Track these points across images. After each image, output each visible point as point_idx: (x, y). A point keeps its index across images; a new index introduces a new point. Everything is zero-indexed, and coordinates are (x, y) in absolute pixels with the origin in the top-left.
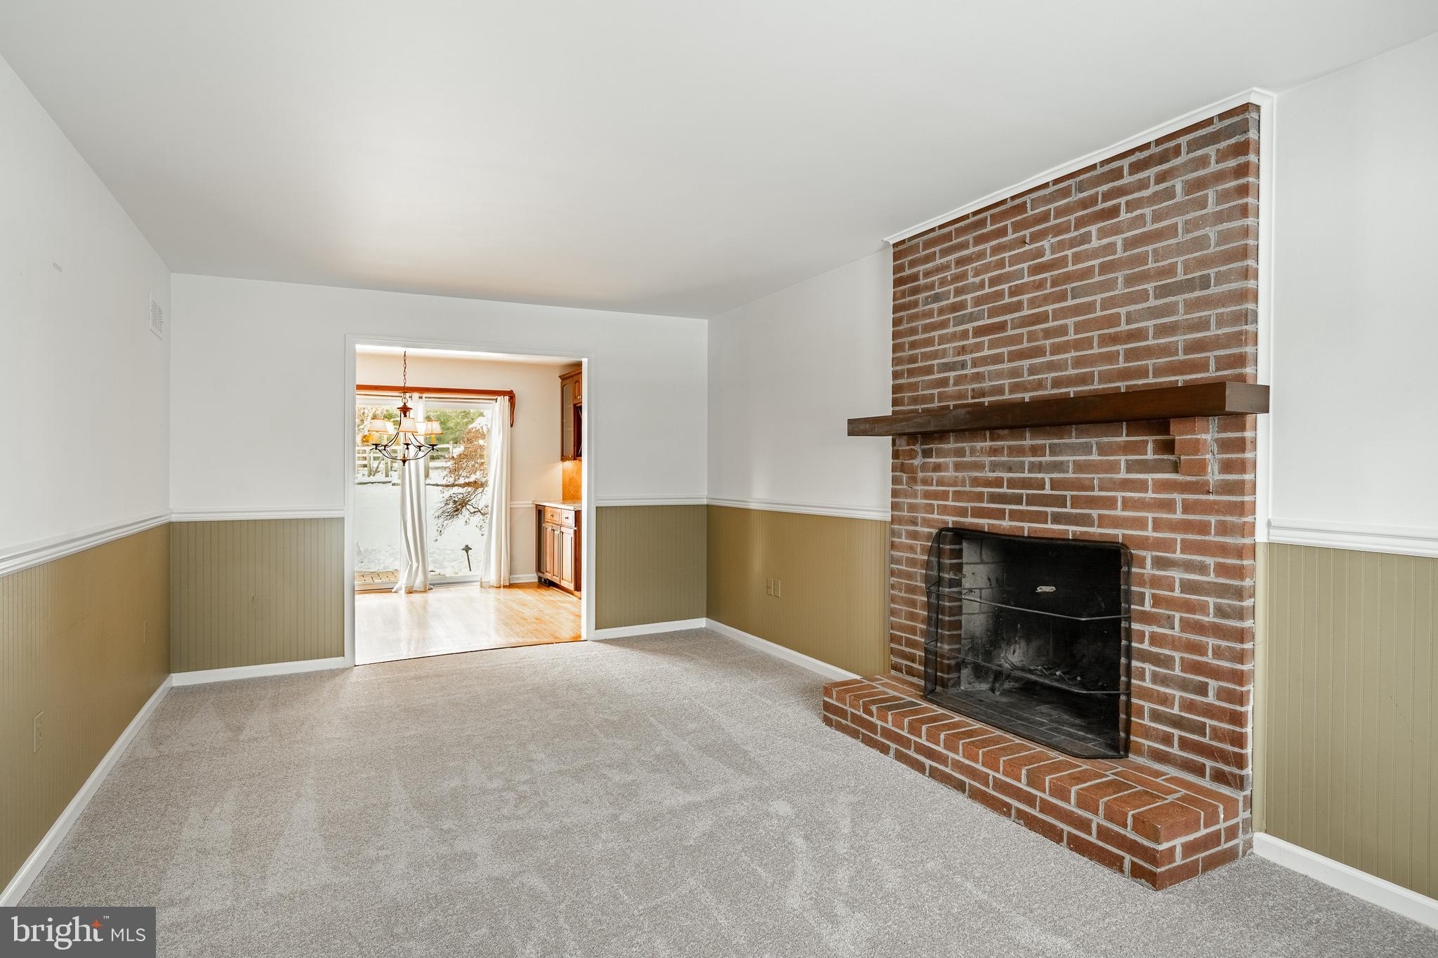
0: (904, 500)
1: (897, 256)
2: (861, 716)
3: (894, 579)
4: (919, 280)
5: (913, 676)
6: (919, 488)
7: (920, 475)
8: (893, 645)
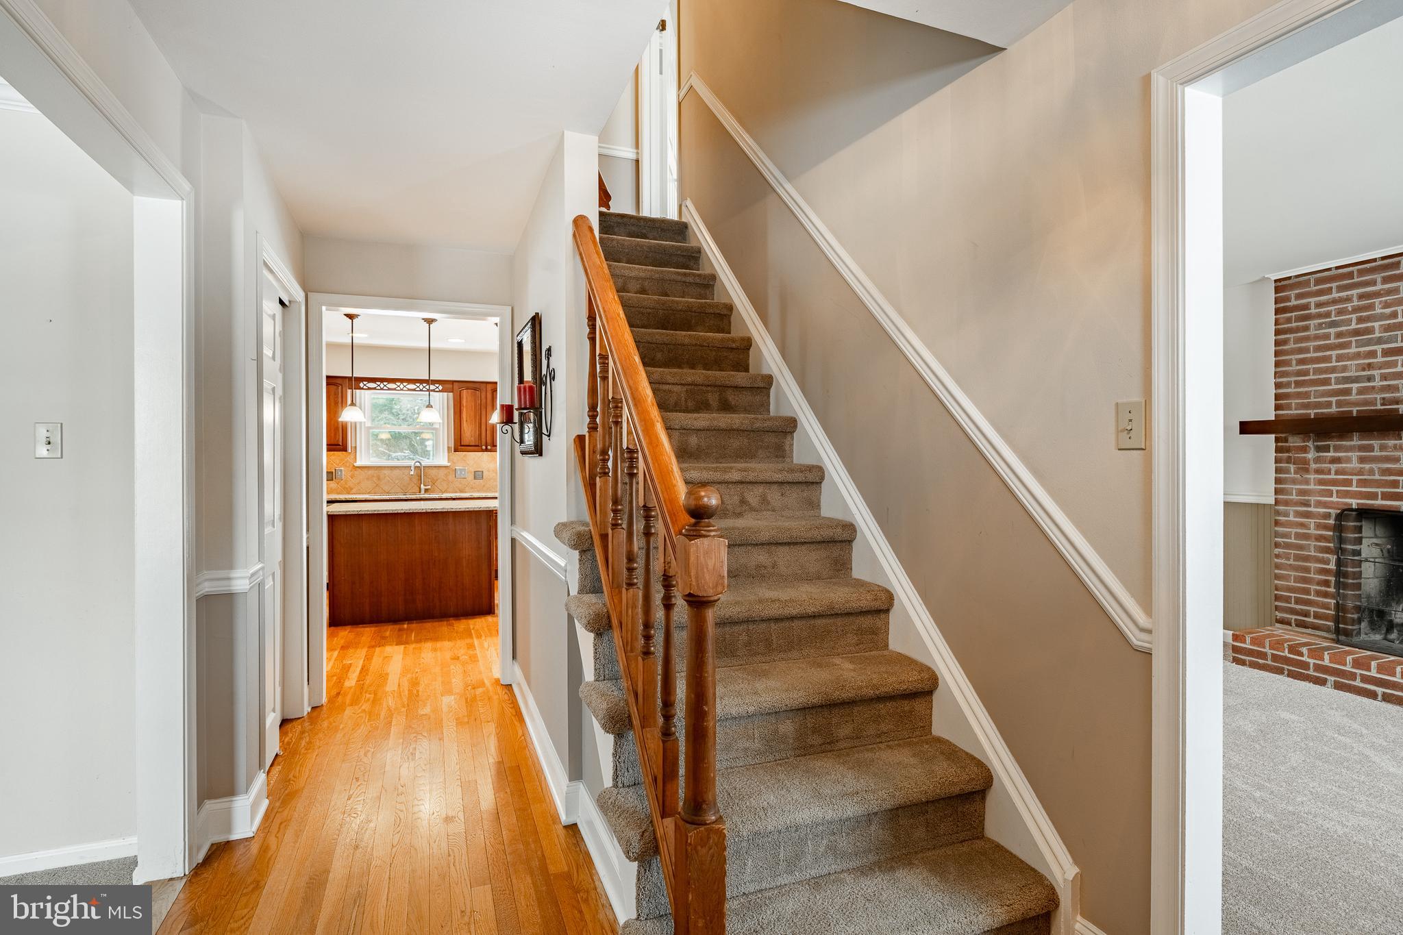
0: (1292, 486)
1: (1277, 290)
2: (1286, 657)
3: (1277, 551)
4: (1310, 309)
5: (1308, 628)
6: (1312, 476)
7: (1313, 466)
8: (1277, 603)
